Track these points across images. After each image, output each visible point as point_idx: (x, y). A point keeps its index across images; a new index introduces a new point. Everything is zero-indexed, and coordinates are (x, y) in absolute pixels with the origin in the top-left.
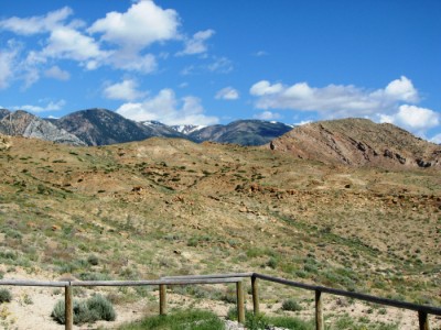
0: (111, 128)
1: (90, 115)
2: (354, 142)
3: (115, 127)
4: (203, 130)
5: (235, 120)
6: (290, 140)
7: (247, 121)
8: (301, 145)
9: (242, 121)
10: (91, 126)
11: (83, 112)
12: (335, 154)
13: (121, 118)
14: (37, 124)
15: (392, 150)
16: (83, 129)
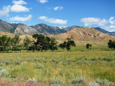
0: (45, 28)
1: (40, 25)
2: (83, 32)
3: (46, 27)
4: (65, 28)
5: (72, 26)
6: (71, 32)
7: (75, 26)
8: (73, 33)
9: (74, 26)
10: (40, 27)
11: (39, 24)
12: (79, 34)
13: (47, 25)
14: (28, 27)
15: (90, 34)
16: (39, 28)
